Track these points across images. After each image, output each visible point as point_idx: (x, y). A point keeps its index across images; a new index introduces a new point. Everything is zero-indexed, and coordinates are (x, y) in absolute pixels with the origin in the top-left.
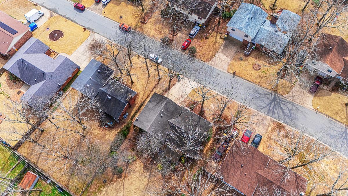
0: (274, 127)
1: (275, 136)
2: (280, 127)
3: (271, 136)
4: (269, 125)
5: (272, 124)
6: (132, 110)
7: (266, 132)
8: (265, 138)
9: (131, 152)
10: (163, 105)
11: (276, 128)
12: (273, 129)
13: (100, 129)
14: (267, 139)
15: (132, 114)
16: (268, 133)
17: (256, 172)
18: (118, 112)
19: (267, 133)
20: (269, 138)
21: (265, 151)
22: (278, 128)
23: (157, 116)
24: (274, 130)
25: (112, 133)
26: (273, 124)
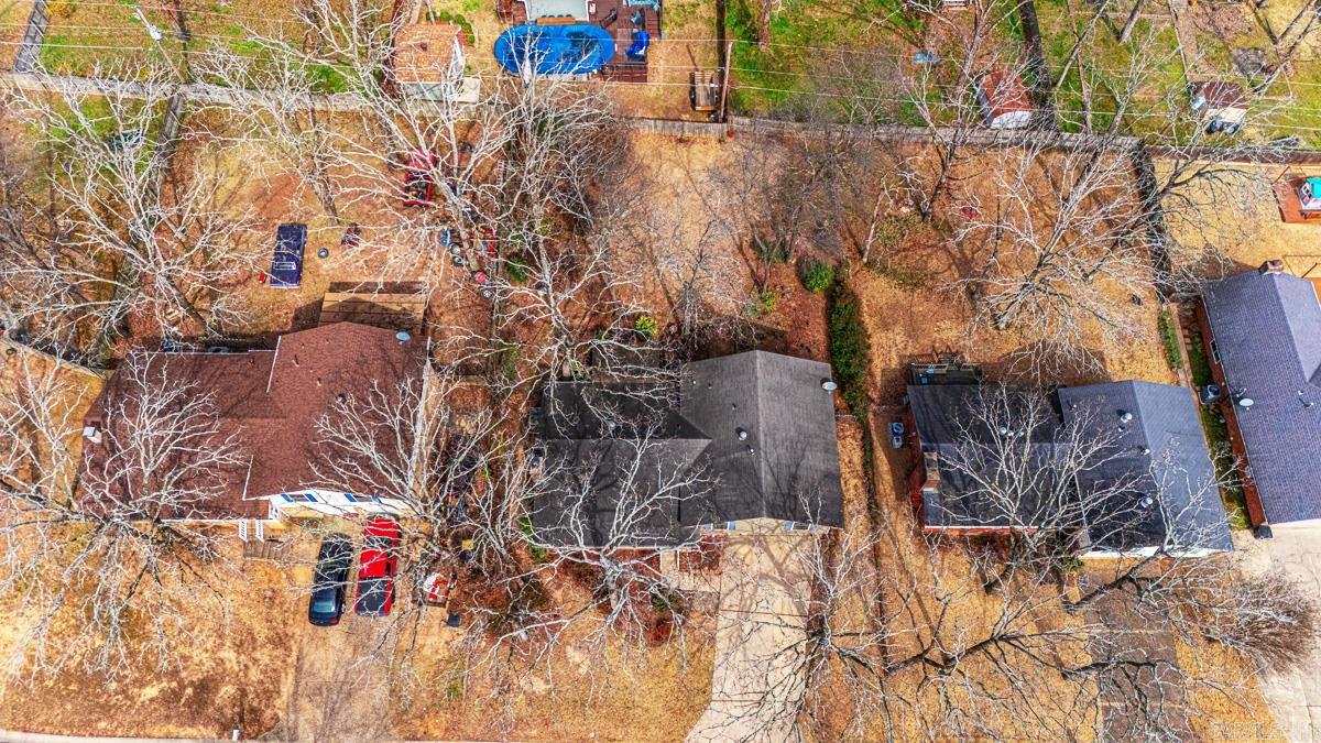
0: (267, 706)
1: (256, 661)
2: (242, 720)
3: (275, 653)
4: (293, 706)
5: (281, 714)
6: (893, 471)
7: (298, 659)
8: (298, 631)
9: (778, 324)
10: (766, 478)
11: (260, 703)
12: (269, 695)
13: (948, 347)
14: (289, 631)
15: (881, 456)
16: (289, 660)
17: (285, 417)
18: (926, 405)
19: (292, 659)
20: (280, 641)
21: (284, 576)
22: (253, 710)
23: (758, 423)
24: (266, 691)
25: (894, 354)
26: (278, 720)
